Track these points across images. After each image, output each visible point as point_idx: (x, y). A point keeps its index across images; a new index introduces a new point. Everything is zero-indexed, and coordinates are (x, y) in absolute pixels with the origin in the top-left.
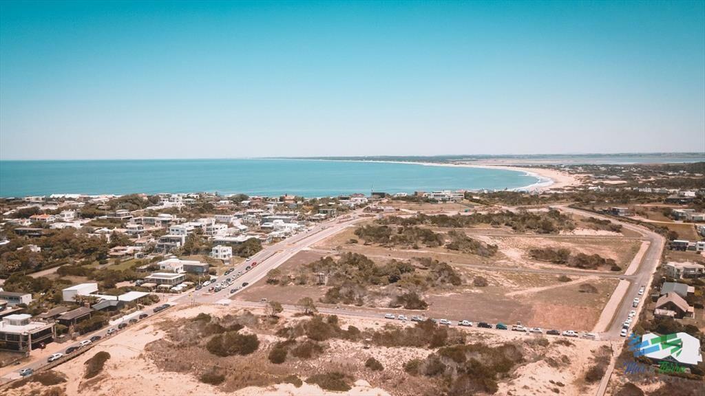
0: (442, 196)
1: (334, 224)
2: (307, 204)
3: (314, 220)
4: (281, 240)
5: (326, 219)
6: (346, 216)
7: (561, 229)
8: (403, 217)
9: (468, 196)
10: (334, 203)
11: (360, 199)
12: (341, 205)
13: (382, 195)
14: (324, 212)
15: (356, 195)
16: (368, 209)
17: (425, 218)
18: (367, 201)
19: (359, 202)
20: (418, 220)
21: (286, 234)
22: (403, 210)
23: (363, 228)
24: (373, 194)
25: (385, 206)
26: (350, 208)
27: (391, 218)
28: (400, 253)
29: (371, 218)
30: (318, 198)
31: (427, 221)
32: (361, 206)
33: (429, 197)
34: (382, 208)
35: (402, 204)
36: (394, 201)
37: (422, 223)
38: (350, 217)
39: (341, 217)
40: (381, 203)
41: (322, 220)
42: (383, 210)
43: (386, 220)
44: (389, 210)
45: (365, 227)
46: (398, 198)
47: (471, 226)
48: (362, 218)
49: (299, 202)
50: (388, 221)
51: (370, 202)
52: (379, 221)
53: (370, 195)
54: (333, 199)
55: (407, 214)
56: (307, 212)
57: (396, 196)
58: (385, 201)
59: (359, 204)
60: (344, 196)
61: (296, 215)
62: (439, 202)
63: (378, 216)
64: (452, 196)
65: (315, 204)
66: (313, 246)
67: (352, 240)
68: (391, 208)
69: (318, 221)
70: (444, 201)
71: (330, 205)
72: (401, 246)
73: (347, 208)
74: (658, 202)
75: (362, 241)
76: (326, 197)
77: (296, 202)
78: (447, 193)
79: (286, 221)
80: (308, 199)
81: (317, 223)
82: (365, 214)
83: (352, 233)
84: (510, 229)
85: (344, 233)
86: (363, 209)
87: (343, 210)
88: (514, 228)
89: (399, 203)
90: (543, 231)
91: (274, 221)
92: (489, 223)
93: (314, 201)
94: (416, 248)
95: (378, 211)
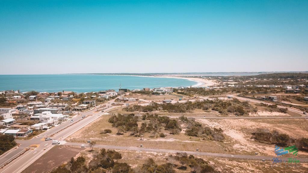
0: (161, 90)
1: (93, 112)
2: (76, 97)
3: (78, 110)
4: (41, 132)
5: (88, 108)
6: (102, 105)
7: (249, 112)
8: (142, 105)
9: (175, 90)
10: (95, 96)
11: (113, 93)
12: (99, 97)
13: (126, 91)
14: (87, 103)
15: (110, 91)
16: (118, 99)
17: (158, 106)
18: (117, 94)
19: (112, 95)
20: (154, 107)
21: (49, 125)
22: (141, 100)
23: (115, 116)
24: (120, 90)
25: (129, 97)
26: (105, 99)
27: (135, 106)
28: (150, 143)
29: (120, 106)
30: (85, 93)
31: (159, 108)
32: (113, 98)
33: (154, 91)
34: (127, 99)
35: (138, 95)
36: (133, 94)
37: (157, 110)
38: (105, 106)
39: (99, 106)
40: (126, 95)
41: (84, 109)
42: (128, 100)
43: (131, 108)
44: (132, 101)
45: (116, 114)
46: (135, 92)
47: (191, 111)
48: (114, 107)
49: (72, 96)
50: (133, 108)
51: (119, 95)
52: (126, 109)
53: (118, 91)
54: (95, 93)
55: (144, 103)
56: (74, 103)
57: (134, 91)
58: (128, 94)
59: (112, 96)
60: (102, 91)
61: (64, 106)
62: (161, 94)
63: (125, 105)
64: (166, 91)
65: (82, 97)
66: (69, 139)
67: (106, 130)
68: (133, 99)
69: (80, 110)
70: (163, 93)
71: (92, 98)
72: (150, 135)
73: (104, 99)
74: (281, 93)
75: (115, 130)
76: (90, 92)
77: (69, 96)
78: (163, 89)
79: (53, 112)
80: (78, 94)
81: (80, 112)
82: (116, 103)
83: (107, 120)
84: (217, 113)
85: (100, 121)
86: (114, 100)
87: (101, 101)
88: (220, 112)
89: (136, 95)
90: (239, 114)
91: (43, 113)
92: (200, 108)
93: (81, 95)
94: (162, 136)
95: (125, 101)
